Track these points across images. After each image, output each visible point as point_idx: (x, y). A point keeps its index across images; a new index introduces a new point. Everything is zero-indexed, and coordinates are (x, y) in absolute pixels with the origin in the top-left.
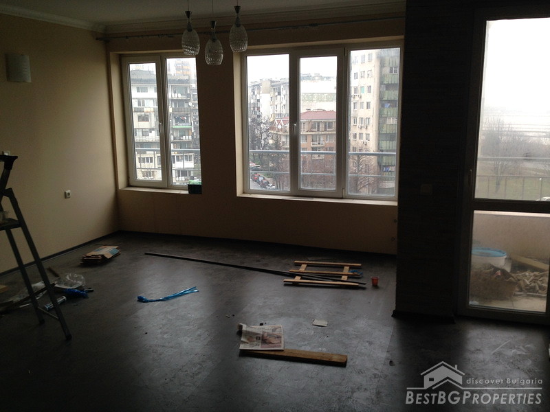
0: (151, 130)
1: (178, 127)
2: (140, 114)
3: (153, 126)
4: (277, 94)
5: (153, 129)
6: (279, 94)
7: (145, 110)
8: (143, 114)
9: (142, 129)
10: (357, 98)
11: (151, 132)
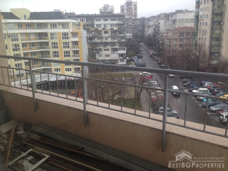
0: (109, 37)
1: (120, 36)
2: (104, 30)
3: (110, 35)
4: (167, 20)
5: (110, 37)
6: (168, 20)
7: (107, 29)
8: (106, 30)
9: (105, 37)
10: (201, 21)
11: (109, 38)
